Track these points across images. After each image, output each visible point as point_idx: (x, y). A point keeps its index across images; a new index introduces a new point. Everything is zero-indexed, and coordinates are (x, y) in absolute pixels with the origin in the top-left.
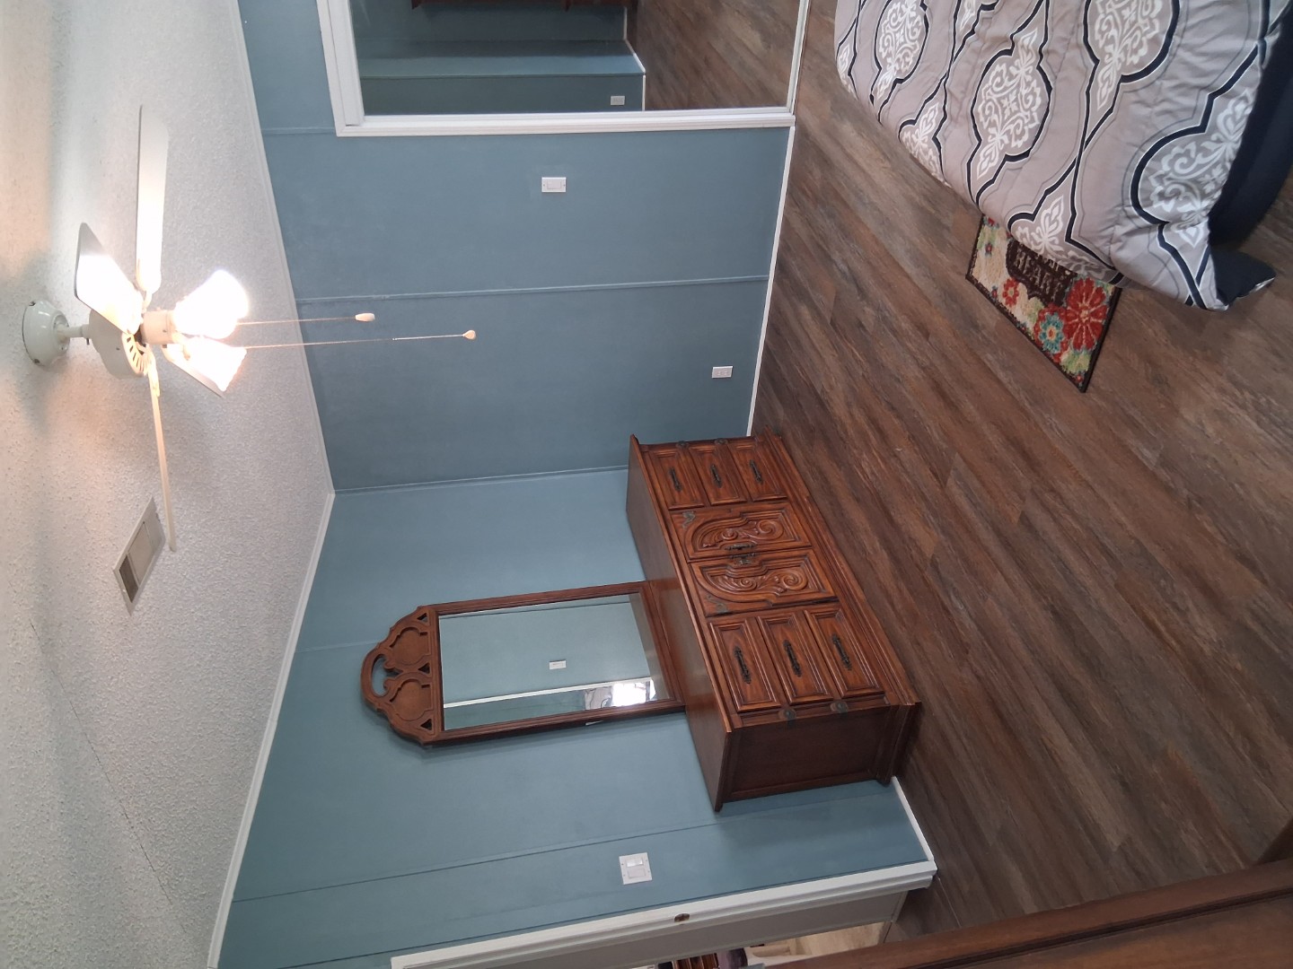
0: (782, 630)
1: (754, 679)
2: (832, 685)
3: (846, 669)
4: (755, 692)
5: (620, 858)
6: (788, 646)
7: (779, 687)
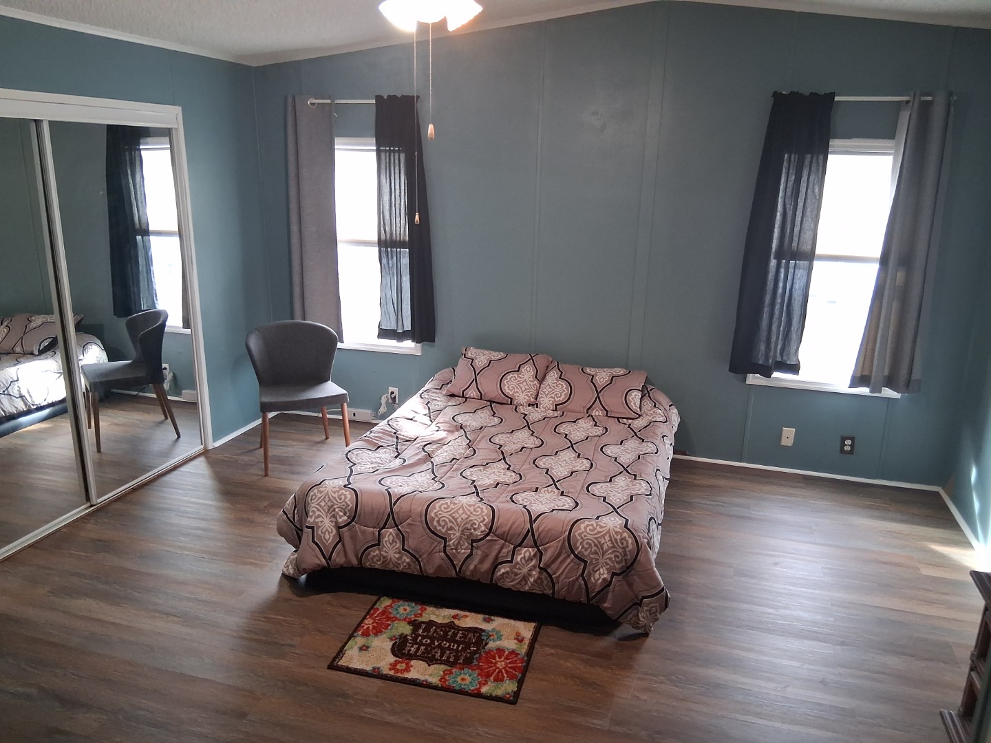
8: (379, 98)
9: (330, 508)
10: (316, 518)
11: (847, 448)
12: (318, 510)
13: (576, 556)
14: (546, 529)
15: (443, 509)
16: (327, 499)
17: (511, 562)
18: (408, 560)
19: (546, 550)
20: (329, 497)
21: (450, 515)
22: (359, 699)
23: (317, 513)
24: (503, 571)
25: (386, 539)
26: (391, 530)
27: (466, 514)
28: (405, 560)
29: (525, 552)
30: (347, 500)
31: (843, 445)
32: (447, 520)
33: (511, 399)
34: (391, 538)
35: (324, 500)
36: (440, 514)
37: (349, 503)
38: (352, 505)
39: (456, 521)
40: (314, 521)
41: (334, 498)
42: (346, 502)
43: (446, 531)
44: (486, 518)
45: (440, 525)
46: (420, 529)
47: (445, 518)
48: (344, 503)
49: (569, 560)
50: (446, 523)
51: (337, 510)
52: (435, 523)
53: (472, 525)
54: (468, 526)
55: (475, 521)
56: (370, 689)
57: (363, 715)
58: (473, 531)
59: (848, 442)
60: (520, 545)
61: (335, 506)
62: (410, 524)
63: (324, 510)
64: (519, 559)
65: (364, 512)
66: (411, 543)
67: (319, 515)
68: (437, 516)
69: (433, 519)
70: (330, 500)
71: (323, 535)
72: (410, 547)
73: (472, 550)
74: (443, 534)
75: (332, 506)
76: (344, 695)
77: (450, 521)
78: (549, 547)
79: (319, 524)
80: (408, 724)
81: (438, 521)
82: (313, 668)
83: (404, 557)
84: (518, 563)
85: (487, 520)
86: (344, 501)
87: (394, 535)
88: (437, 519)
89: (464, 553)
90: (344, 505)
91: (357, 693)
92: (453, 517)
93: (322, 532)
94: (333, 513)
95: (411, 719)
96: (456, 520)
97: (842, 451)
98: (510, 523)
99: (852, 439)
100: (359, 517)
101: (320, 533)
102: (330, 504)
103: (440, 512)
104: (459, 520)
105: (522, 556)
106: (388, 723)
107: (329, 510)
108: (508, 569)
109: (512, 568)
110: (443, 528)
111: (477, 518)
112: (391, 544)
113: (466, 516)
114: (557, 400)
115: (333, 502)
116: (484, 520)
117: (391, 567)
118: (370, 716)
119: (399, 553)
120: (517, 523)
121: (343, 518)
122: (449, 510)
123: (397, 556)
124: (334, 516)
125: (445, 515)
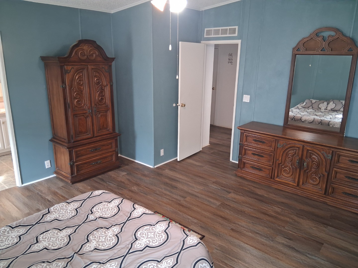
0: (268, 158)
1: (253, 142)
2: (246, 159)
3: (251, 166)
4: (250, 140)
5: (250, 96)
6: (262, 156)
7: (249, 146)
22: (197, 225)
56: (193, 227)
57: (197, 220)
76: (201, 227)
80: (186, 215)
82: (209, 238)
91: (197, 226)
95: (185, 216)
106: (191, 217)
118: (196, 220)
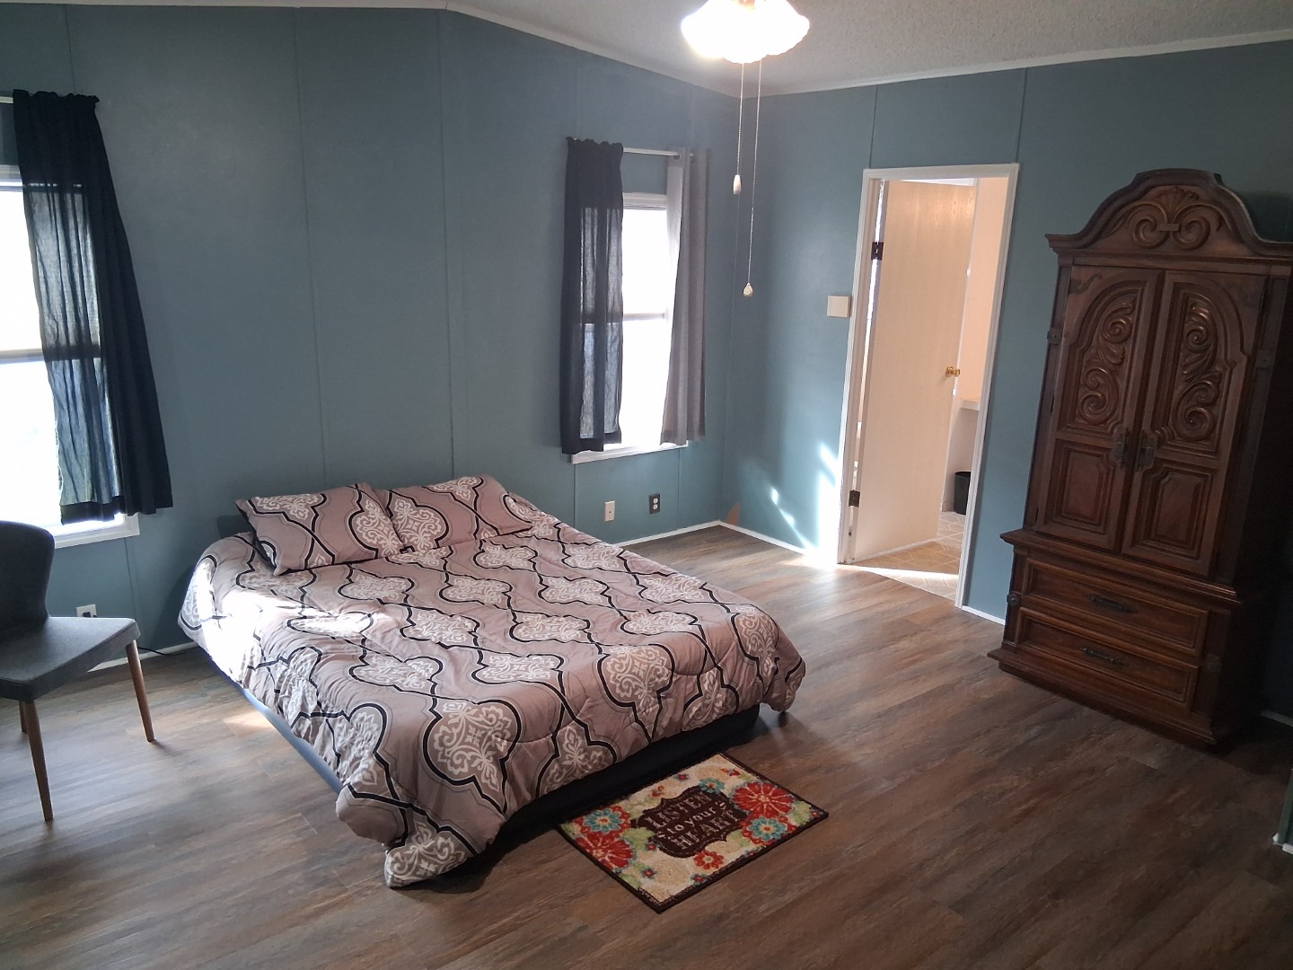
8: (17, 94)
9: (481, 739)
10: (470, 763)
11: (655, 507)
12: (467, 751)
13: (749, 657)
14: (719, 642)
15: (618, 670)
16: (472, 730)
17: (700, 694)
18: (599, 755)
19: (724, 664)
20: (474, 726)
21: (630, 673)
23: (468, 755)
24: (695, 709)
25: (567, 741)
26: (568, 727)
27: (644, 663)
28: (595, 756)
29: (709, 676)
30: (501, 717)
31: (652, 504)
32: (630, 680)
33: (377, 550)
34: (572, 737)
35: (468, 733)
36: (619, 677)
37: (506, 719)
38: (511, 720)
39: (639, 677)
40: (470, 768)
41: (482, 723)
42: (501, 720)
43: (633, 694)
44: (663, 658)
45: (623, 690)
46: (605, 707)
47: (626, 680)
48: (499, 723)
49: (745, 665)
50: (630, 684)
51: (493, 737)
52: (618, 691)
53: (655, 673)
54: (652, 676)
55: (657, 667)
58: (657, 679)
59: (656, 501)
60: (701, 673)
61: (490, 733)
62: (590, 707)
63: (475, 746)
64: (706, 688)
65: (531, 722)
66: (598, 731)
67: (472, 757)
68: (617, 681)
69: (614, 687)
70: (477, 728)
71: (488, 782)
72: (599, 736)
73: (660, 703)
74: (630, 699)
75: (484, 735)
77: (634, 680)
78: (726, 660)
79: (479, 768)
81: (621, 687)
82: (646, 924)
83: (594, 753)
84: (707, 693)
85: (666, 660)
86: (498, 720)
87: (575, 731)
88: (618, 685)
89: (653, 711)
90: (500, 726)
91: (726, 907)
92: (634, 674)
93: (486, 778)
94: (488, 744)
96: (637, 675)
97: (652, 511)
98: (688, 652)
99: (658, 496)
100: (525, 731)
101: (484, 781)
102: (479, 734)
103: (618, 675)
104: (641, 673)
105: (708, 682)
107: (480, 744)
108: (700, 704)
109: (703, 701)
110: (628, 692)
111: (656, 662)
112: (573, 745)
113: (646, 666)
114: (435, 533)
115: (484, 729)
116: (663, 661)
117: (578, 776)
119: (584, 751)
120: (693, 649)
121: (503, 744)
122: (624, 669)
123: (582, 757)
124: (490, 748)
125: (624, 675)
